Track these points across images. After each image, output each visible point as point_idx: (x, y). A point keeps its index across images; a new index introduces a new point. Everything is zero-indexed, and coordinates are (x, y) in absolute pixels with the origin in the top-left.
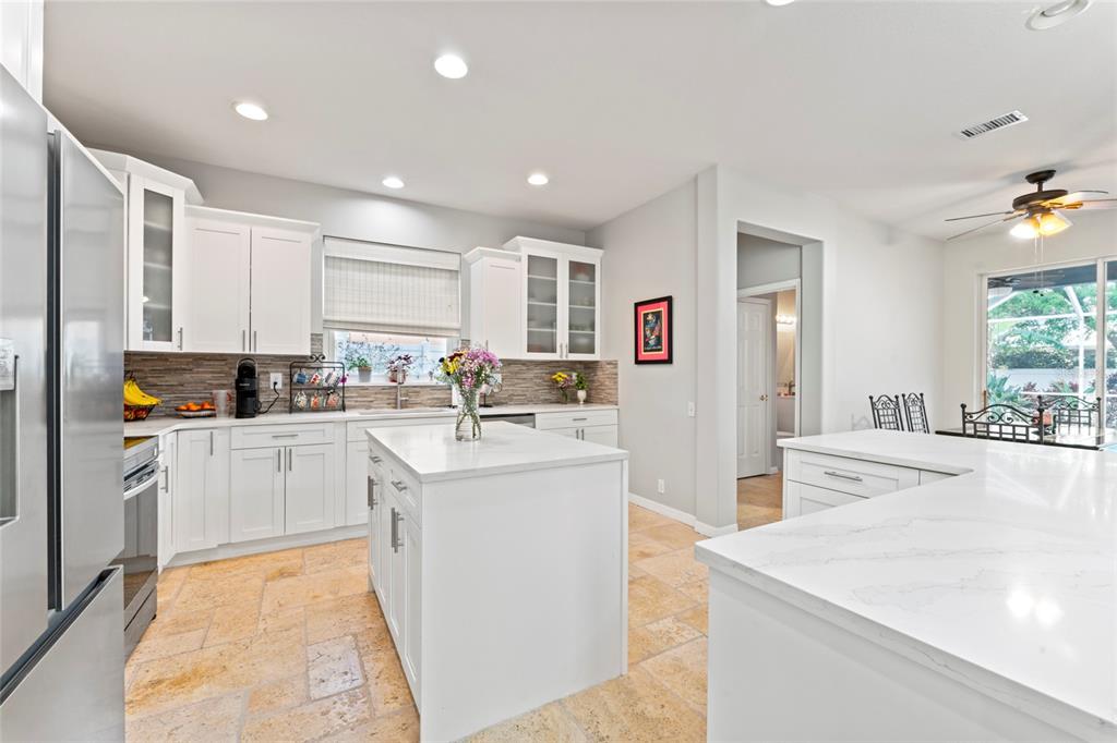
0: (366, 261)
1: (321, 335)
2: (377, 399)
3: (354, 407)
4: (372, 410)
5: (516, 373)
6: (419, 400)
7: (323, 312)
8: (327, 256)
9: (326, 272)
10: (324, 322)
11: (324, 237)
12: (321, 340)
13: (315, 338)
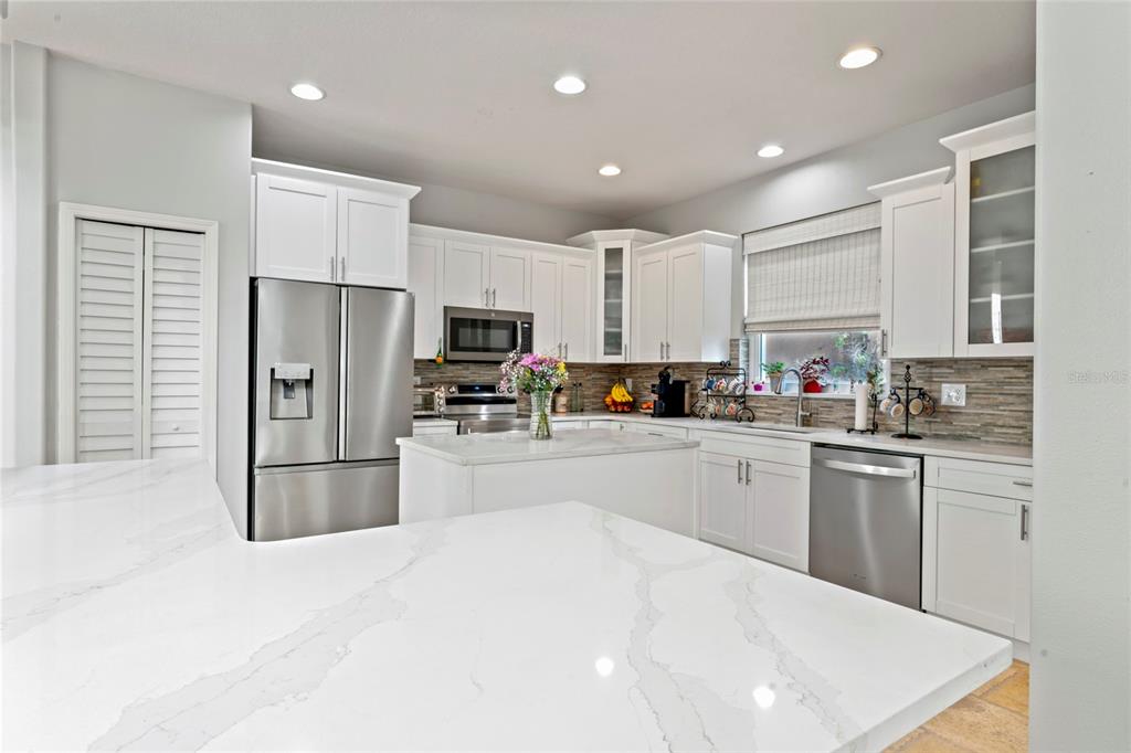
0: (777, 249)
1: (738, 340)
2: (785, 412)
3: (763, 419)
4: (781, 426)
5: (1001, 383)
6: (831, 418)
7: (746, 314)
8: (749, 255)
9: (749, 271)
10: (745, 326)
11: (743, 236)
12: (738, 345)
13: (734, 344)
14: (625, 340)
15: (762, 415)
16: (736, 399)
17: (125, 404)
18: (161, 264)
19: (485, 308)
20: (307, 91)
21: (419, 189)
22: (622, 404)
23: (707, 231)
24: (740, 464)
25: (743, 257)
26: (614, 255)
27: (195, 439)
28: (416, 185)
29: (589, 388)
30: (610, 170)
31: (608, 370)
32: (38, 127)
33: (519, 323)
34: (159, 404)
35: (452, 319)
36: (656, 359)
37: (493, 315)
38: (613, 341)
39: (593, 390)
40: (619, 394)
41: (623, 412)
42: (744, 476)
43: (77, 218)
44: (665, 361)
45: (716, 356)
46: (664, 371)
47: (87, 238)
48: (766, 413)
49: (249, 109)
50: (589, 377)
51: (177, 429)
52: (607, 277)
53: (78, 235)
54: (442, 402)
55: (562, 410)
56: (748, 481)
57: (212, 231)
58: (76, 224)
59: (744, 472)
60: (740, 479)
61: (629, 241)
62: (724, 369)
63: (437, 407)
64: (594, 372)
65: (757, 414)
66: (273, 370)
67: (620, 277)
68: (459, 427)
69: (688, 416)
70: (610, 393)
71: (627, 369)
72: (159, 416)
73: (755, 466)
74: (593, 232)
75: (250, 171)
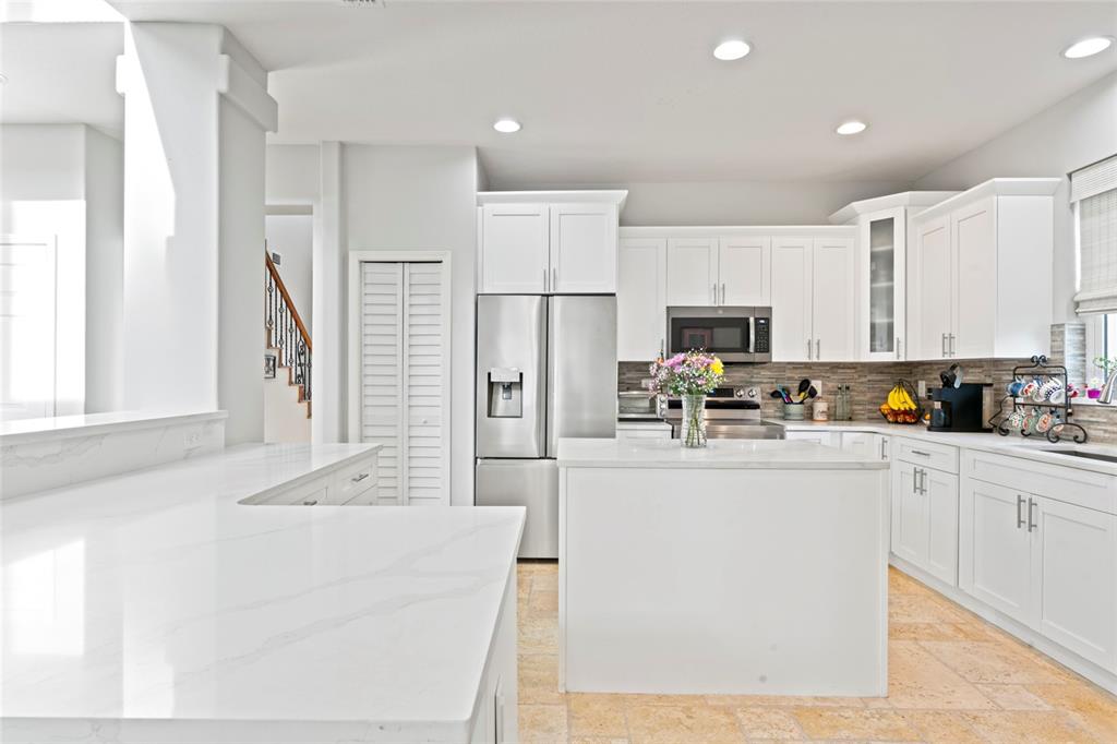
1: (1065, 325)
7: (1078, 286)
8: (1082, 201)
9: (1082, 227)
10: (1077, 304)
11: (1070, 176)
12: (1062, 333)
13: (1057, 330)
14: (898, 333)
15: (1101, 434)
16: (1053, 410)
17: (391, 401)
18: (415, 290)
19: (713, 305)
20: (507, 126)
21: (626, 192)
22: (905, 412)
23: (996, 180)
24: (1020, 501)
25: (1072, 206)
26: (882, 227)
27: (438, 432)
28: (624, 189)
29: (863, 393)
30: (852, 128)
31: (892, 370)
32: (335, 199)
33: (752, 320)
34: (414, 402)
35: (673, 319)
36: (937, 356)
37: (721, 312)
38: (882, 335)
39: (869, 396)
40: (899, 400)
41: (905, 423)
42: (1024, 517)
43: (361, 262)
44: (947, 357)
45: (1025, 349)
46: (948, 370)
47: (368, 276)
48: (1105, 431)
49: (474, 151)
50: (863, 380)
51: (425, 422)
52: (874, 256)
53: (362, 274)
54: (665, 406)
55: (820, 418)
56: (1031, 526)
57: (447, 260)
58: (361, 267)
59: (1026, 512)
60: (1020, 522)
61: (902, 209)
62: (1038, 368)
63: (658, 410)
64: (871, 373)
65: (1091, 432)
66: (489, 374)
67: (889, 257)
68: (673, 431)
69: (989, 431)
70: (886, 398)
71: (921, 369)
72: (415, 411)
73: (1043, 505)
74: (854, 204)
75: (475, 203)
